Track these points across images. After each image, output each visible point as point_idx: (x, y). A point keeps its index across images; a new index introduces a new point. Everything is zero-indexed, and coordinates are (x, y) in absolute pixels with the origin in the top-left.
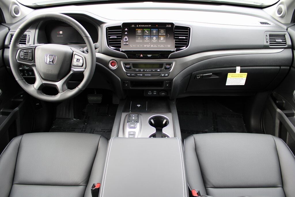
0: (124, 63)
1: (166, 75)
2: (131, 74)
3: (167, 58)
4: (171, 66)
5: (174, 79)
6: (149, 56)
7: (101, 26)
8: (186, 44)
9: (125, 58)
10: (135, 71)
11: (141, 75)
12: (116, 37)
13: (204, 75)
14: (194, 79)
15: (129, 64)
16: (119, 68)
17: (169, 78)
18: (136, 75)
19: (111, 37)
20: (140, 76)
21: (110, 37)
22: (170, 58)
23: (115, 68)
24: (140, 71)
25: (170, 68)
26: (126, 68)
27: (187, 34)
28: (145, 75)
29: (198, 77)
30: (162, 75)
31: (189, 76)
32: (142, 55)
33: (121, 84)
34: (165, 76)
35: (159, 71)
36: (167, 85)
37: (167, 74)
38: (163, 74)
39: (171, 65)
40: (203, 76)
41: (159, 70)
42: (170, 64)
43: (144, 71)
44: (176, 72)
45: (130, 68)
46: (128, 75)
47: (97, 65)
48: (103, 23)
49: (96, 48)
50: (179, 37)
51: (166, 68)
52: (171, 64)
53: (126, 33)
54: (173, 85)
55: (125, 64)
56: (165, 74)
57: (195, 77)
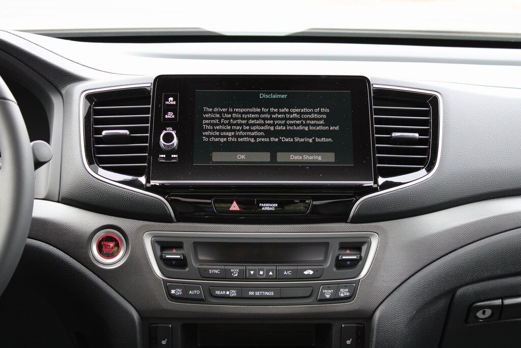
0: (158, 242)
1: (344, 293)
2: (186, 289)
3: (342, 217)
4: (363, 254)
5: (377, 314)
6: (267, 207)
7: (63, 92)
8: (421, 162)
9: (164, 218)
10: (204, 275)
11: (233, 293)
12: (127, 132)
13: (507, 302)
14: (466, 321)
15: (178, 245)
16: (136, 263)
17: (357, 307)
18: (210, 292)
19: (104, 133)
20: (228, 297)
21: (99, 131)
22: (358, 219)
23: (114, 262)
24: (226, 276)
25: (356, 264)
26: (164, 262)
27: (425, 123)
28: (251, 293)
29: (480, 314)
30: (323, 294)
31: (442, 303)
32: (235, 204)
33: (138, 337)
34: (336, 299)
35: (309, 278)
36: (348, 342)
37: (345, 287)
38: (329, 288)
39: (364, 248)
40: (502, 306)
41: (311, 272)
42: (357, 246)
43: (243, 277)
44: (387, 280)
45: (182, 263)
46: (173, 292)
47: (28, 249)
48: (76, 79)
49: (38, 164)
50: (395, 134)
51: (341, 264)
52: (363, 243)
53: (170, 115)
54: (374, 339)
55: (163, 245)
56: (337, 291)
57: (471, 310)
